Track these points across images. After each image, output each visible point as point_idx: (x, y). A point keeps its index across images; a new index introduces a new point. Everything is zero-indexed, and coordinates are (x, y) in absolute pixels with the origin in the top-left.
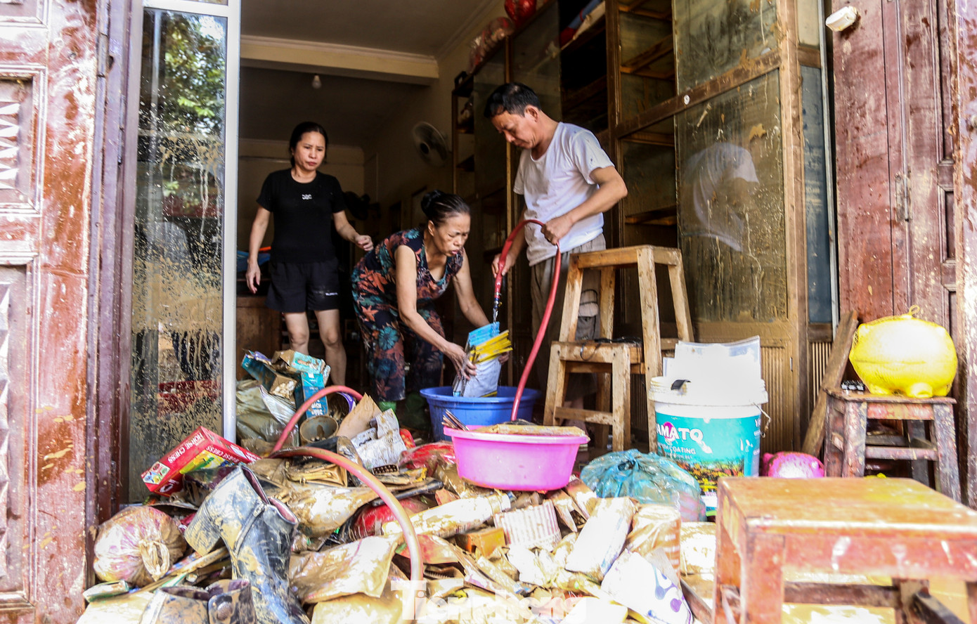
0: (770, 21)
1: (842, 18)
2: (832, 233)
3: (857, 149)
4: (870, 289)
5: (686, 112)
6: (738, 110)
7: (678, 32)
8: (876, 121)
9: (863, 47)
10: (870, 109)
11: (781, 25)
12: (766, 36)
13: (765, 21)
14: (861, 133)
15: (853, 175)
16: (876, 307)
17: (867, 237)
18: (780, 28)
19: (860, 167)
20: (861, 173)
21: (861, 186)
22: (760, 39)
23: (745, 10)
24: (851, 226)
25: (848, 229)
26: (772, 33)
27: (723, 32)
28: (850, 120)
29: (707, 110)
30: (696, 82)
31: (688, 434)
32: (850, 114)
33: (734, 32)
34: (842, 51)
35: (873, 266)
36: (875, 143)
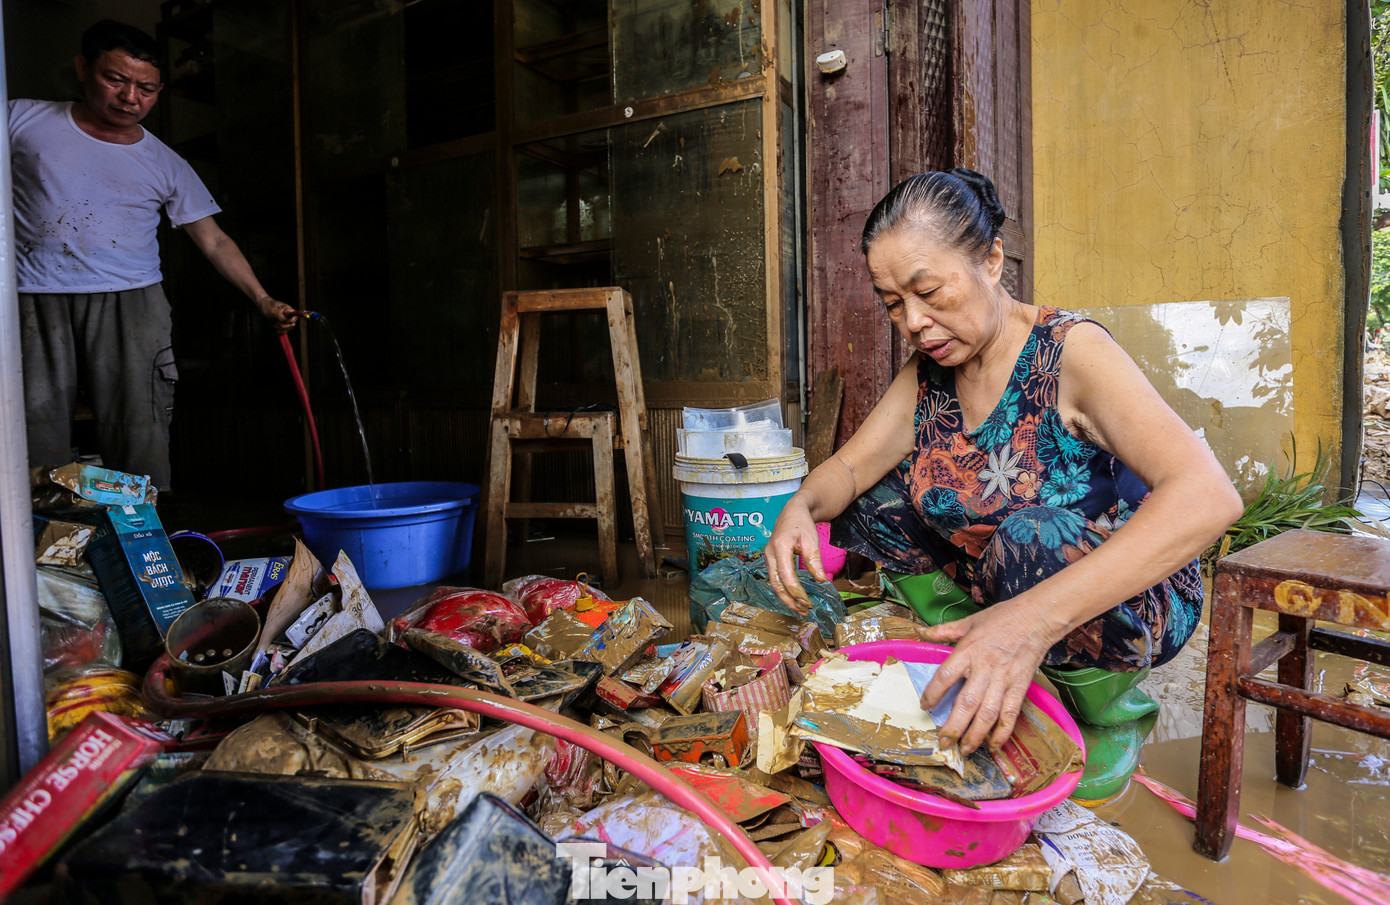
0: (751, 43)
1: (835, 60)
2: (800, 286)
3: (839, 202)
4: (850, 346)
5: (626, 127)
6: (703, 136)
7: (618, 26)
8: (862, 176)
9: (849, 97)
10: (854, 162)
11: (766, 50)
12: (746, 58)
13: (744, 41)
14: (844, 185)
15: (834, 227)
16: (857, 365)
17: (848, 293)
18: (765, 53)
19: (842, 220)
20: (842, 227)
21: (842, 240)
22: (736, 60)
23: (717, 21)
24: (831, 281)
25: (826, 284)
26: (754, 56)
27: (684, 41)
28: (832, 170)
29: (659, 129)
30: (644, 93)
31: (746, 519)
32: (833, 163)
33: (700, 44)
34: (825, 94)
35: (853, 323)
36: (859, 198)
